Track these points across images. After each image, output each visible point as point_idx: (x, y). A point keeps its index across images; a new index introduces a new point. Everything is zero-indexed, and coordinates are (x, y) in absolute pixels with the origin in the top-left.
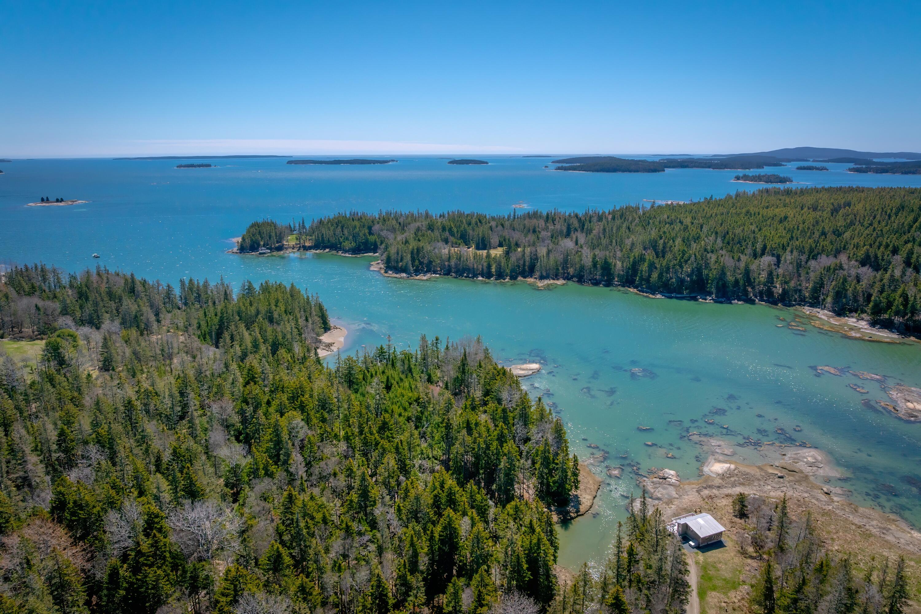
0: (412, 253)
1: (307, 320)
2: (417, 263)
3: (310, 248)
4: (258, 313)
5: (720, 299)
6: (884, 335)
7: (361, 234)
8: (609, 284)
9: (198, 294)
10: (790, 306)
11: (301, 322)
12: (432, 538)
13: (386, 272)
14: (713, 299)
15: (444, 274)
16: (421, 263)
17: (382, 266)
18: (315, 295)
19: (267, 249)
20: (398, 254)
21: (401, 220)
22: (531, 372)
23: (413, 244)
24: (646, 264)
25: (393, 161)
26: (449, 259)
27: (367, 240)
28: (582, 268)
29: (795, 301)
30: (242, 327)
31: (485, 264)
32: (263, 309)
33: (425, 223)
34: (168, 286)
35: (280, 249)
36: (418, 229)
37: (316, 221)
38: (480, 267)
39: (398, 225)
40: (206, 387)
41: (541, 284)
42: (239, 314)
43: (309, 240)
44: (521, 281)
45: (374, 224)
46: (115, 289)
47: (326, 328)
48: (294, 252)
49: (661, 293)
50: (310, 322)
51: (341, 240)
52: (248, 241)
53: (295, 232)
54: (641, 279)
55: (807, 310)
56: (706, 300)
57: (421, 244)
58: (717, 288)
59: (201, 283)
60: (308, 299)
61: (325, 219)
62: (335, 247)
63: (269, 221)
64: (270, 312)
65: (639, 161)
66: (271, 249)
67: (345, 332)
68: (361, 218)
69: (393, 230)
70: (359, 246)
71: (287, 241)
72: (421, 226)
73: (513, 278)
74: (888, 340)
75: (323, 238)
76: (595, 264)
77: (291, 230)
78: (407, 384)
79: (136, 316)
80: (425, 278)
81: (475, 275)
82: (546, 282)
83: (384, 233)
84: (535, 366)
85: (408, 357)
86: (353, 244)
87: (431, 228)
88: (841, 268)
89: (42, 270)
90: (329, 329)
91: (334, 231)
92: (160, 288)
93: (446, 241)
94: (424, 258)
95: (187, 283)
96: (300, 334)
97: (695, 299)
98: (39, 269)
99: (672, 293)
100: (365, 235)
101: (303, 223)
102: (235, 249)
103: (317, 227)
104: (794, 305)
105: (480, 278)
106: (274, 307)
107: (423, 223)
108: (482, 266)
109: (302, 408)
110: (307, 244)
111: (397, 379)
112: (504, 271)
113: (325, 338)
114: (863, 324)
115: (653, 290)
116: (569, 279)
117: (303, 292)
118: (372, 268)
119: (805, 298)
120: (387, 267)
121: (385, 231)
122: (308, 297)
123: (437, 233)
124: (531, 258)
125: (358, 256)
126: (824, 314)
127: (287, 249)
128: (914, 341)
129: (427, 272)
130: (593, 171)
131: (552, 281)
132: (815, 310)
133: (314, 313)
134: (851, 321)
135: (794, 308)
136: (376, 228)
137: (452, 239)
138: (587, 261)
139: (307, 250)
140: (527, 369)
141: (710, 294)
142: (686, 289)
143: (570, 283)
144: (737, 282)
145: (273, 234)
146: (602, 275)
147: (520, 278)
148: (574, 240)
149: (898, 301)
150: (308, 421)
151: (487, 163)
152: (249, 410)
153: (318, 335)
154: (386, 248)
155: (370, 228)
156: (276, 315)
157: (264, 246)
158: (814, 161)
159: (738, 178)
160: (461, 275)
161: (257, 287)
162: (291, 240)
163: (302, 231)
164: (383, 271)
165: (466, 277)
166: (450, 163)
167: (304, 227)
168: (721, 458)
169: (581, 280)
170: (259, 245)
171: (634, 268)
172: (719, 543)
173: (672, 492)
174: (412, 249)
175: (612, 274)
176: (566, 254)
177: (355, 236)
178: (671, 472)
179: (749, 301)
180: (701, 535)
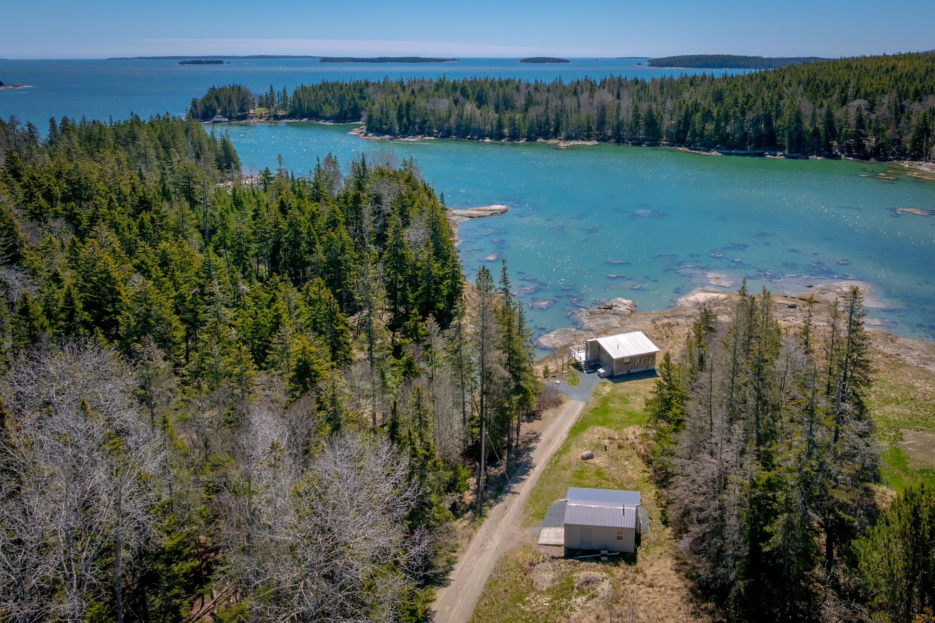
0: (400, 109)
2: (405, 121)
3: (283, 117)
5: (795, 155)
7: (349, 99)
8: (654, 143)
10: (886, 160)
13: (366, 135)
14: (784, 155)
15: (442, 137)
16: (411, 123)
17: (363, 129)
19: (225, 117)
20: (382, 111)
22: (490, 213)
24: (699, 114)
27: (354, 105)
28: (620, 125)
29: (893, 154)
31: (495, 125)
35: (244, 117)
38: (488, 127)
41: (562, 144)
43: (283, 108)
44: (541, 142)
45: (367, 87)
48: (261, 122)
49: (718, 149)
51: (323, 106)
52: (200, 107)
54: (694, 134)
55: (906, 164)
56: (775, 155)
58: (791, 142)
62: (315, 115)
66: (230, 118)
70: (346, 113)
71: (254, 109)
73: (531, 139)
75: (300, 105)
76: (637, 116)
80: (415, 140)
81: (482, 137)
82: (572, 143)
84: (502, 208)
86: (337, 110)
91: (316, 95)
94: (414, 116)
97: (762, 155)
99: (733, 149)
100: (353, 98)
104: (891, 160)
105: (487, 140)
108: (491, 126)
110: (280, 113)
112: (519, 132)
115: (708, 146)
116: (604, 140)
118: (351, 133)
119: (906, 149)
120: (368, 129)
124: (556, 114)
125: (341, 124)
126: (927, 166)
127: (252, 118)
129: (418, 134)
130: (693, 67)
131: (580, 142)
132: (917, 163)
135: (891, 162)
136: (370, 90)
138: (627, 116)
139: (279, 120)
140: (486, 210)
141: (781, 148)
142: (751, 143)
143: (605, 144)
144: (816, 132)
145: (235, 102)
146: (647, 133)
147: (540, 140)
148: (616, 94)
155: (361, 91)
157: (221, 114)
160: (464, 137)
162: (258, 109)
164: (363, 135)
165: (469, 139)
168: (711, 289)
169: (619, 140)
170: (214, 113)
171: (686, 122)
172: (651, 373)
173: (615, 321)
174: (401, 104)
175: (658, 131)
176: (603, 110)
177: (341, 100)
178: (624, 301)
179: (832, 156)
180: (615, 355)
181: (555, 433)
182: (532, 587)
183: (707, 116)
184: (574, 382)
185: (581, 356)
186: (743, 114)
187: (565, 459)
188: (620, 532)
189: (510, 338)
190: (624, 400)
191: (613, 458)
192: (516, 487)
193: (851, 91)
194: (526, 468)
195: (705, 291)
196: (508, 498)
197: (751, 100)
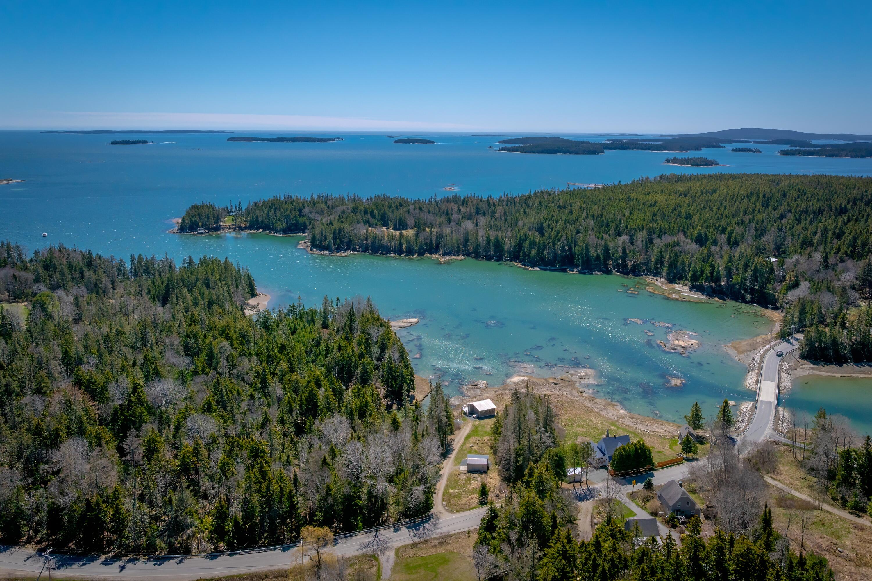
0: (334, 233)
1: (237, 287)
2: (338, 241)
3: (245, 228)
4: (197, 280)
5: (584, 271)
6: (698, 296)
7: (292, 216)
8: (499, 259)
9: (146, 266)
10: (638, 276)
11: (232, 288)
12: (301, 400)
13: (311, 250)
14: (578, 271)
15: (362, 252)
16: (342, 242)
17: (309, 245)
18: (245, 268)
19: (205, 229)
20: (322, 234)
21: (330, 203)
22: (410, 324)
23: (336, 225)
24: (527, 242)
25: (338, 139)
26: (366, 239)
27: (297, 222)
28: (478, 245)
29: (643, 272)
30: (185, 290)
31: (397, 243)
32: (201, 278)
33: (351, 206)
34: (121, 260)
35: (217, 229)
36: (343, 212)
37: (251, 204)
38: (393, 244)
39: (326, 208)
40: (158, 331)
41: (442, 259)
42: (182, 280)
43: (245, 221)
44: (427, 257)
45: (304, 207)
46: (75, 263)
47: (253, 294)
48: (230, 232)
49: (538, 266)
50: (240, 289)
51: (274, 221)
52: (187, 222)
53: (231, 214)
54: (524, 254)
55: (650, 279)
56: (573, 271)
57: (342, 225)
58: (583, 263)
59: (149, 258)
60: (239, 271)
61: (260, 201)
62: (268, 227)
63: (208, 204)
64: (208, 279)
65: (582, 142)
66: (209, 229)
67: (269, 297)
68: (294, 201)
69: (322, 213)
70: (290, 227)
71: (224, 222)
72: (346, 209)
73: (421, 254)
74: (697, 300)
75: (257, 220)
76: (489, 242)
77: (228, 212)
78: (309, 330)
79: (96, 284)
80: (344, 255)
81: (389, 252)
82: (448, 257)
83: (312, 215)
84: (415, 320)
85: (313, 312)
86: (285, 225)
87: (355, 210)
88: (678, 244)
89: (8, 247)
90: (256, 295)
91: (268, 212)
92: (114, 262)
93: (367, 222)
94: (344, 238)
95: (136, 258)
96: (230, 297)
97: (565, 271)
98: (5, 246)
99: (547, 266)
100: (295, 217)
101: (240, 205)
102: (176, 229)
103: (253, 210)
104: (642, 275)
105: (393, 255)
106: (210, 276)
107: (349, 207)
108: (394, 244)
109: (228, 338)
110: (243, 225)
111: (302, 325)
112: (413, 249)
113: (252, 302)
114: (686, 288)
115: (532, 263)
116: (468, 255)
117: (235, 265)
118: (299, 247)
119: (651, 269)
120: (312, 246)
121: (313, 214)
122: (239, 269)
123: (359, 216)
124: (437, 237)
125: (288, 236)
127: (223, 229)
128: (717, 301)
129: (347, 249)
130: (534, 152)
131: (453, 257)
132: (655, 278)
133: (243, 282)
134: (678, 287)
135: (641, 277)
136: (306, 210)
137: (372, 221)
138: (482, 240)
139: (242, 230)
140: (406, 322)
141: (577, 266)
142: (559, 263)
143: (468, 258)
144: (598, 257)
145: (211, 216)
147: (427, 255)
148: (475, 221)
149: (708, 269)
150: (232, 345)
151: (433, 142)
152: (191, 342)
153: (246, 299)
154: (313, 228)
155: (300, 211)
156: (211, 283)
157: (202, 227)
158: (755, 142)
159: (668, 161)
160: (377, 252)
161: (196, 261)
162: (227, 221)
163: (238, 213)
164: (308, 249)
165: (380, 254)
166: (396, 142)
167: (240, 209)
168: (522, 374)
169: (477, 257)
170: (198, 226)
171: (520, 246)
172: (492, 416)
173: (479, 392)
174: (335, 230)
175: (502, 251)
176: (467, 234)
177: (287, 218)
178: (483, 382)
179: (608, 272)
180: (480, 410)
181: (460, 439)
182: (460, 479)
183: (532, 243)
184: (464, 420)
185: (466, 410)
186: (554, 244)
187: (464, 448)
188: (483, 466)
189: (446, 407)
190: (483, 427)
191: (480, 447)
192: (450, 456)
193: (622, 226)
194: (452, 450)
195: (519, 376)
196: (448, 459)
197: (560, 235)
